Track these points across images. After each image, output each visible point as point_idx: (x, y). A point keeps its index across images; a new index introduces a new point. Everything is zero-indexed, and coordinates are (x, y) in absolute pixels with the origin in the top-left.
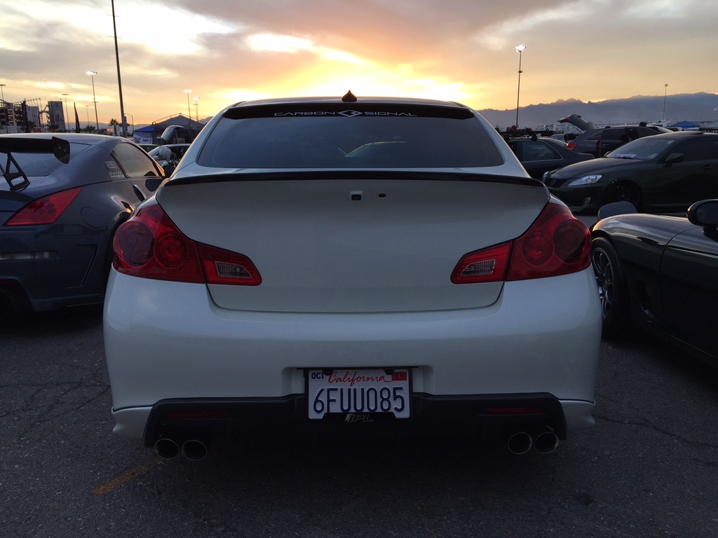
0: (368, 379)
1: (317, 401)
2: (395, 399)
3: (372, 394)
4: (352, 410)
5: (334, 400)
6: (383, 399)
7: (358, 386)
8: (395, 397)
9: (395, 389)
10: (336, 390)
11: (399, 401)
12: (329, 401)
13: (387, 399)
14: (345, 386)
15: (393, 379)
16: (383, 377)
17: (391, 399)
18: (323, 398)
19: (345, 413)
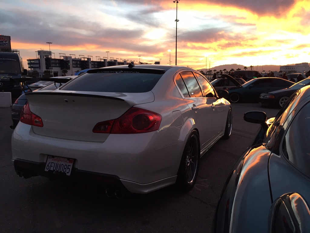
0: (63, 161)
1: (48, 165)
2: (68, 169)
3: (62, 166)
4: (56, 170)
5: (52, 166)
6: (65, 168)
7: (59, 163)
8: (68, 168)
9: (69, 165)
10: (53, 163)
11: (69, 169)
12: (51, 166)
13: (66, 168)
14: (56, 162)
15: (69, 162)
16: (66, 161)
17: (67, 169)
18: (50, 165)
19: (54, 170)
